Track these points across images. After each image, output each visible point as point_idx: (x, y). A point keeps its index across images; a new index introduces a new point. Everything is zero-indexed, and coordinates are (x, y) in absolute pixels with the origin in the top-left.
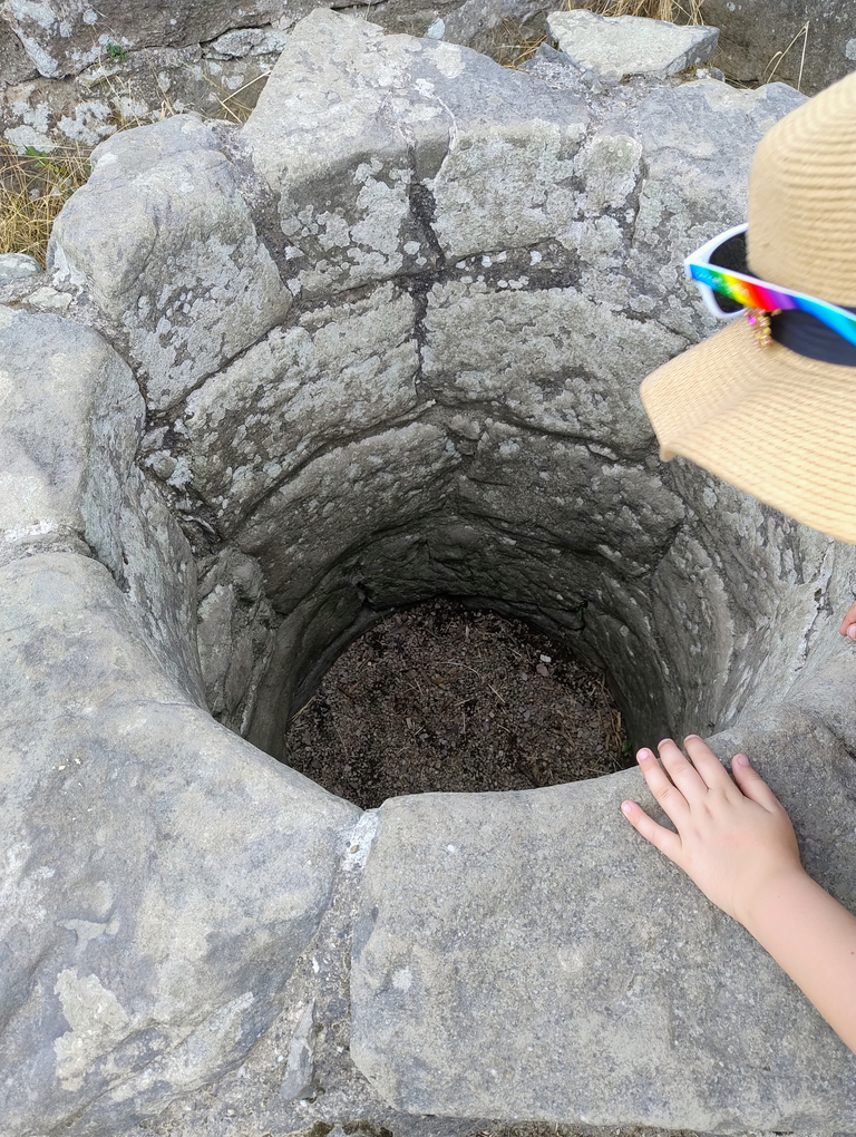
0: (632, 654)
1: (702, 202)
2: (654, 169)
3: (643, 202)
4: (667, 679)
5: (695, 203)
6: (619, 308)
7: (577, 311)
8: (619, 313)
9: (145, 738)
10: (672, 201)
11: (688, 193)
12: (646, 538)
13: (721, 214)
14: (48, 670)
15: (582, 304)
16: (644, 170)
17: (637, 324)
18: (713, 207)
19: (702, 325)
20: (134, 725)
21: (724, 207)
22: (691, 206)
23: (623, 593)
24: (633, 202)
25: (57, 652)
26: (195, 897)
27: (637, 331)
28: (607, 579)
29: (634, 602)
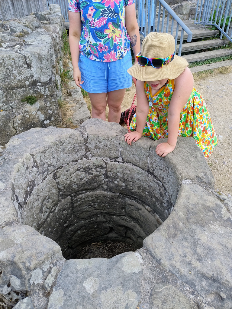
0: (84, 231)
1: (44, 150)
2: (34, 153)
3: (36, 159)
4: (95, 219)
5: (43, 151)
6: (42, 180)
7: (38, 189)
8: (42, 181)
9: (183, 211)
10: (40, 155)
11: (41, 151)
12: (69, 211)
13: (47, 148)
14: (177, 231)
15: (37, 187)
16: (33, 155)
17: (46, 179)
18: (46, 149)
19: (55, 166)
20: (182, 214)
21: (47, 147)
22: (43, 152)
23: (73, 227)
24: (35, 161)
25: (172, 231)
26: (205, 198)
27: (47, 180)
28: (68, 231)
29: (76, 225)
